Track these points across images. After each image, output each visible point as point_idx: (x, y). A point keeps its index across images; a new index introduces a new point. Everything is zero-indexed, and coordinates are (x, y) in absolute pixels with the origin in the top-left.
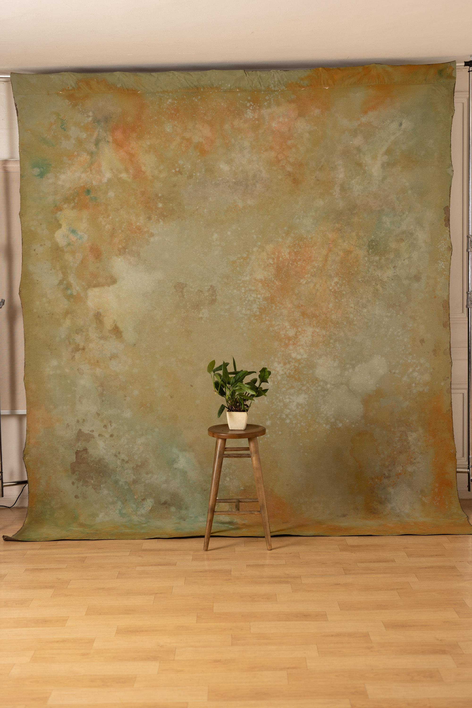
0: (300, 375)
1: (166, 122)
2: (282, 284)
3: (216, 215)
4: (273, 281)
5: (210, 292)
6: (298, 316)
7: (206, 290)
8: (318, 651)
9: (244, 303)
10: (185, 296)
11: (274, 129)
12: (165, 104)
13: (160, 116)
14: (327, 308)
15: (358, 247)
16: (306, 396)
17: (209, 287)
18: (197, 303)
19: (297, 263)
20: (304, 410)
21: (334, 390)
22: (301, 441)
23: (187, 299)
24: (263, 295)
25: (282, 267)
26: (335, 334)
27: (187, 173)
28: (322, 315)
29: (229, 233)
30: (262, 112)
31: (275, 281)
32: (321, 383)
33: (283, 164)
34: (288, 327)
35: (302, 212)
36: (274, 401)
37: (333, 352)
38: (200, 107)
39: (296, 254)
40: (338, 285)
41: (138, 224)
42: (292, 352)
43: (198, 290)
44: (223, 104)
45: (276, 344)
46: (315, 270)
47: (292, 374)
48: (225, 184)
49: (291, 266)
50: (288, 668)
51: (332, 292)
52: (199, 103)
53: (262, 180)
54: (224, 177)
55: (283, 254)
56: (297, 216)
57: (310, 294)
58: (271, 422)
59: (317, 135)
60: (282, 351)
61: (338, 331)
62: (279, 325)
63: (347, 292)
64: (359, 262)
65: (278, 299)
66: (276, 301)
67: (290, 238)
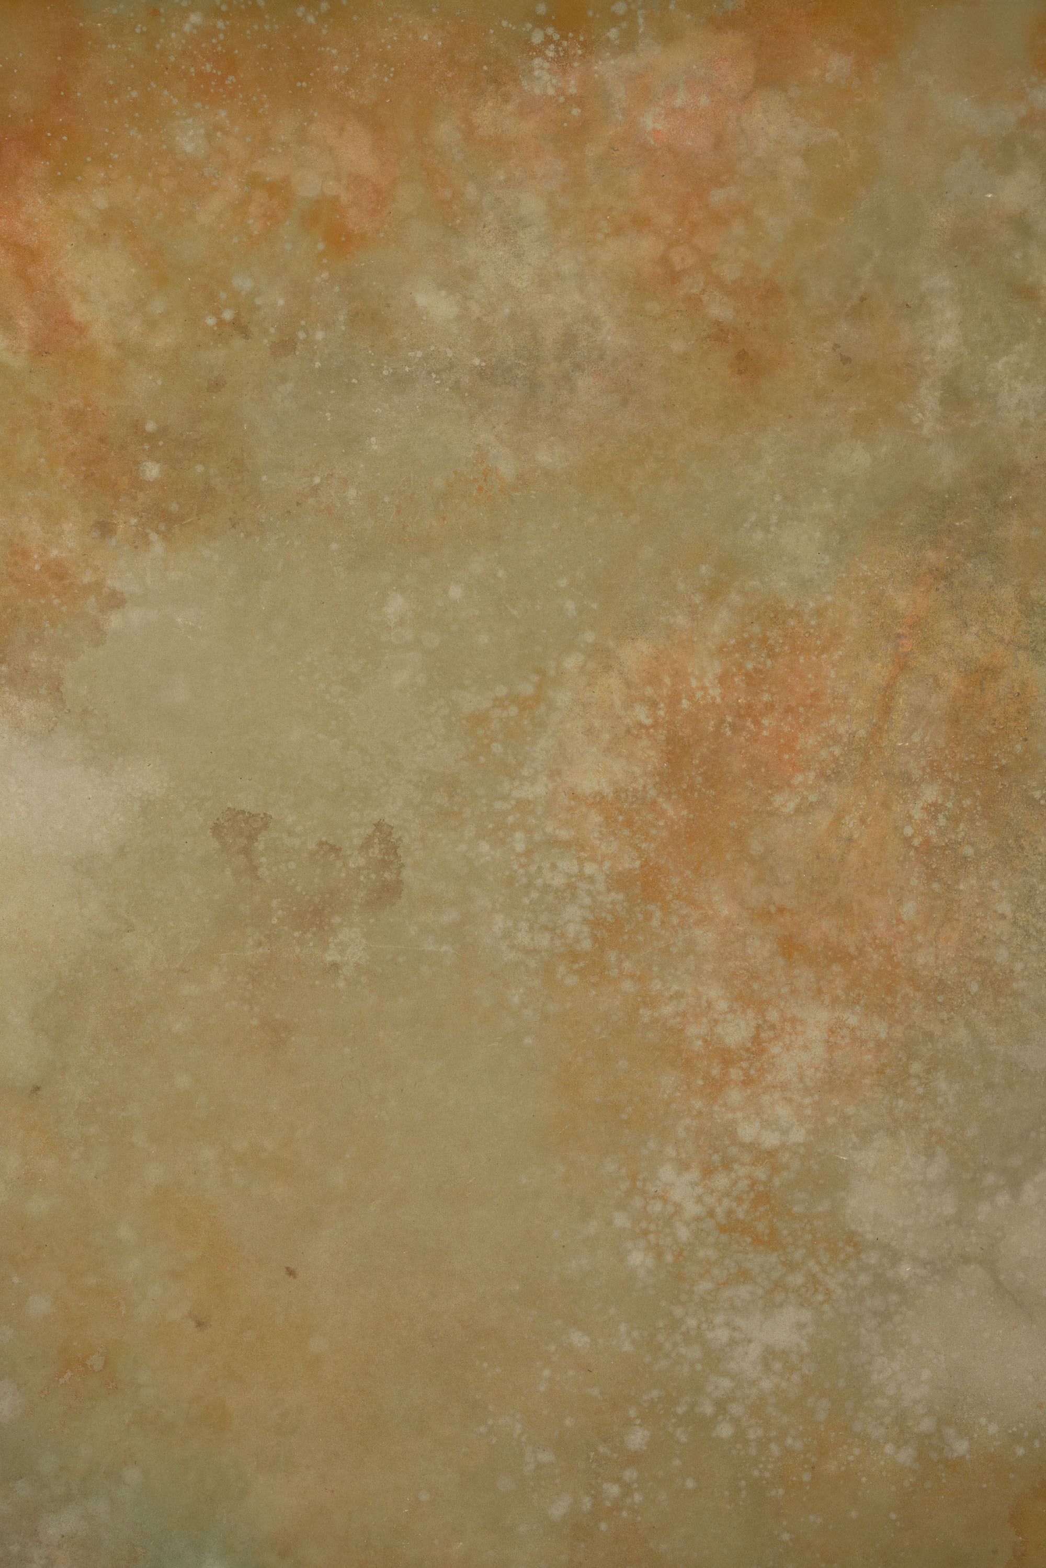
0: (775, 1220)
1: (178, 114)
2: (691, 816)
3: (398, 512)
4: (654, 802)
5: (375, 852)
6: (766, 954)
7: (357, 841)
9: (526, 901)
10: (263, 872)
11: (652, 142)
12: (173, 35)
13: (155, 86)
14: (894, 922)
15: (1026, 648)
16: (806, 1315)
17: (370, 831)
18: (317, 900)
19: (757, 722)
20: (796, 1378)
21: (929, 1289)
22: (785, 1523)
23: (268, 881)
24: (607, 864)
25: (691, 740)
26: (929, 1036)
27: (272, 331)
28: (870, 949)
29: (456, 592)
30: (596, 68)
31: (660, 800)
32: (873, 1258)
33: (694, 291)
34: (722, 1005)
35: (778, 498)
36: (660, 1338)
37: (922, 1116)
38: (328, 49)
39: (754, 680)
40: (940, 816)
41: (54, 553)
42: (739, 1115)
43: (321, 844)
44: (426, 38)
45: (669, 1080)
46: (837, 751)
47: (741, 1216)
48: (436, 379)
49: (729, 733)
51: (916, 849)
52: (324, 32)
53: (601, 358)
54: (432, 348)
55: (694, 683)
56: (753, 518)
57: (818, 858)
58: (647, 1433)
59: (838, 166)
60: (695, 1113)
61: (942, 1021)
62: (678, 996)
63: (982, 847)
64: (1033, 714)
65: (676, 880)
66: (665, 889)
67: (724, 614)
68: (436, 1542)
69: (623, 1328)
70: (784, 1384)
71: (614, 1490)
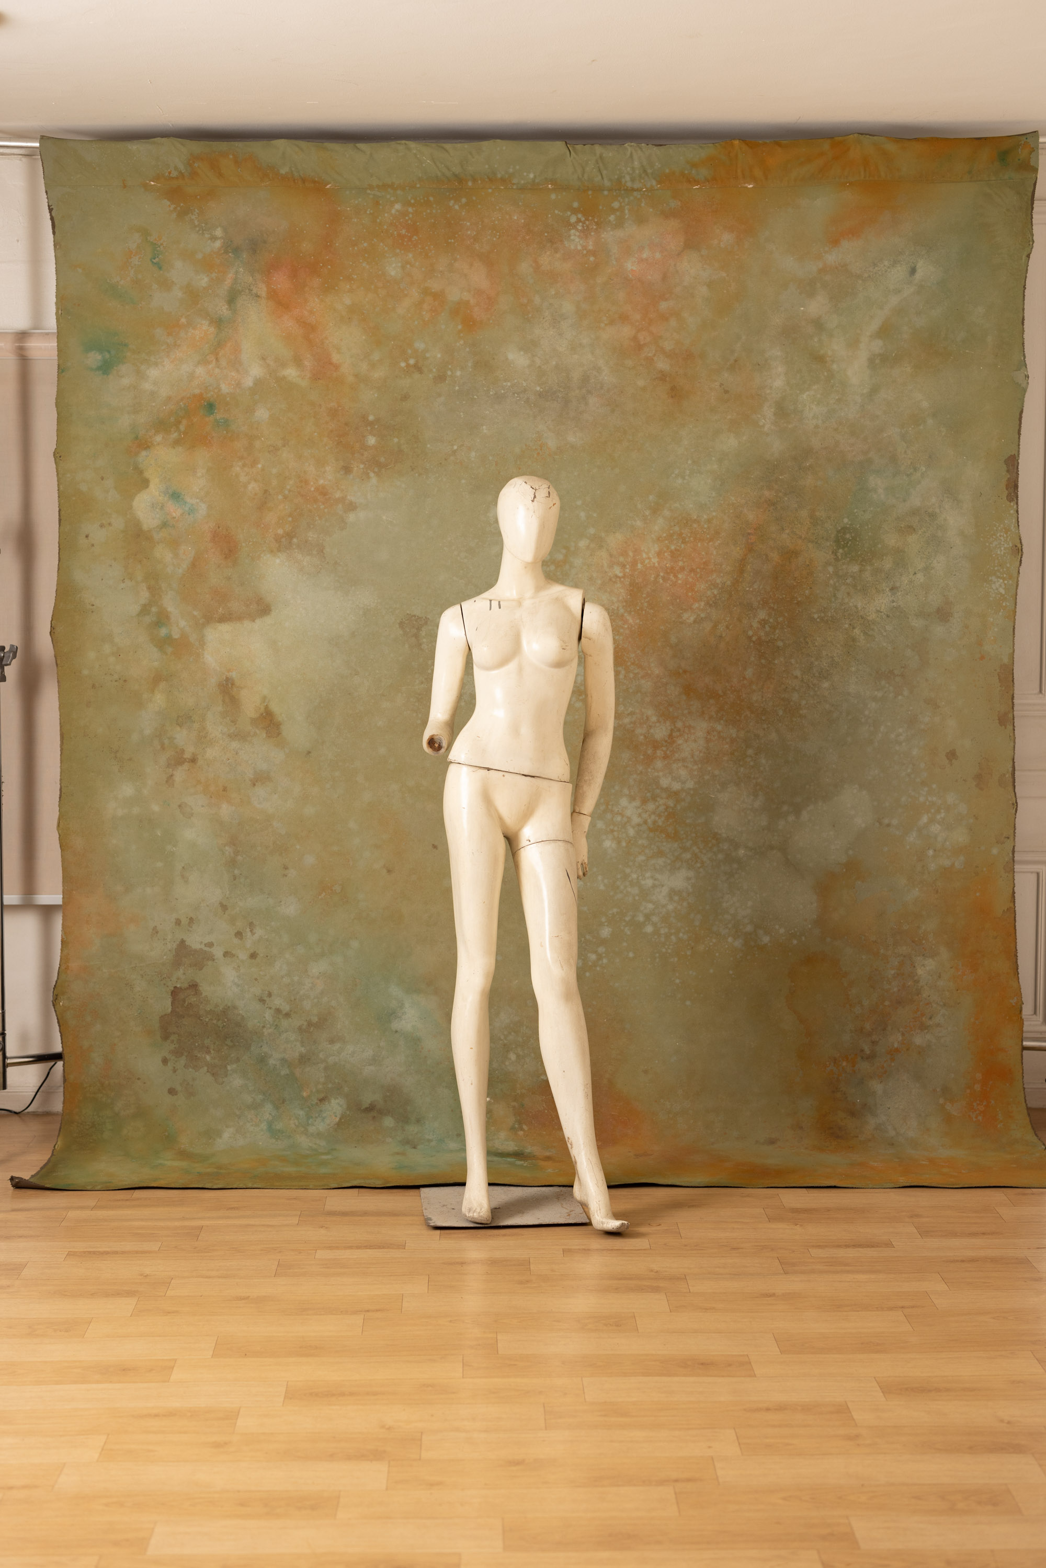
0: (677, 826)
1: (387, 255)
2: (641, 623)
3: (496, 465)
4: (623, 616)
6: (677, 694)
8: (739, 1444)
10: (424, 646)
11: (631, 276)
12: (386, 215)
13: (376, 241)
14: (742, 678)
15: (813, 542)
16: (691, 874)
19: (676, 576)
20: (685, 904)
21: (753, 862)
22: (677, 975)
23: (427, 651)
25: (642, 584)
26: (757, 736)
27: (434, 370)
28: (729, 692)
30: (603, 236)
31: (626, 614)
32: (726, 846)
33: (650, 355)
34: (654, 719)
35: (690, 462)
36: (618, 883)
37: (752, 776)
38: (465, 222)
39: (674, 555)
40: (766, 626)
41: (321, 482)
42: (661, 774)
44: (516, 218)
45: (626, 755)
46: (716, 592)
47: (660, 824)
48: (517, 397)
49: (661, 581)
50: (676, 1481)
51: (754, 642)
52: (463, 213)
53: (602, 388)
54: (516, 381)
55: (644, 556)
56: (677, 472)
57: (704, 645)
58: (610, 929)
59: (725, 291)
60: (639, 772)
61: (764, 729)
62: (632, 714)
63: (787, 642)
64: (815, 575)
65: (633, 655)
66: (627, 660)
67: (660, 521)
68: (505, 980)
69: (600, 878)
70: (679, 907)
71: (593, 957)
